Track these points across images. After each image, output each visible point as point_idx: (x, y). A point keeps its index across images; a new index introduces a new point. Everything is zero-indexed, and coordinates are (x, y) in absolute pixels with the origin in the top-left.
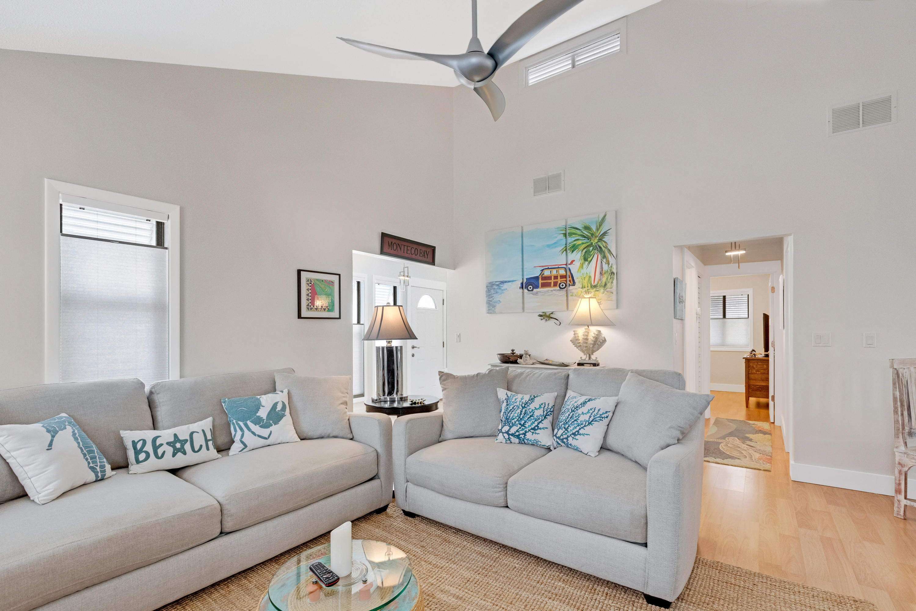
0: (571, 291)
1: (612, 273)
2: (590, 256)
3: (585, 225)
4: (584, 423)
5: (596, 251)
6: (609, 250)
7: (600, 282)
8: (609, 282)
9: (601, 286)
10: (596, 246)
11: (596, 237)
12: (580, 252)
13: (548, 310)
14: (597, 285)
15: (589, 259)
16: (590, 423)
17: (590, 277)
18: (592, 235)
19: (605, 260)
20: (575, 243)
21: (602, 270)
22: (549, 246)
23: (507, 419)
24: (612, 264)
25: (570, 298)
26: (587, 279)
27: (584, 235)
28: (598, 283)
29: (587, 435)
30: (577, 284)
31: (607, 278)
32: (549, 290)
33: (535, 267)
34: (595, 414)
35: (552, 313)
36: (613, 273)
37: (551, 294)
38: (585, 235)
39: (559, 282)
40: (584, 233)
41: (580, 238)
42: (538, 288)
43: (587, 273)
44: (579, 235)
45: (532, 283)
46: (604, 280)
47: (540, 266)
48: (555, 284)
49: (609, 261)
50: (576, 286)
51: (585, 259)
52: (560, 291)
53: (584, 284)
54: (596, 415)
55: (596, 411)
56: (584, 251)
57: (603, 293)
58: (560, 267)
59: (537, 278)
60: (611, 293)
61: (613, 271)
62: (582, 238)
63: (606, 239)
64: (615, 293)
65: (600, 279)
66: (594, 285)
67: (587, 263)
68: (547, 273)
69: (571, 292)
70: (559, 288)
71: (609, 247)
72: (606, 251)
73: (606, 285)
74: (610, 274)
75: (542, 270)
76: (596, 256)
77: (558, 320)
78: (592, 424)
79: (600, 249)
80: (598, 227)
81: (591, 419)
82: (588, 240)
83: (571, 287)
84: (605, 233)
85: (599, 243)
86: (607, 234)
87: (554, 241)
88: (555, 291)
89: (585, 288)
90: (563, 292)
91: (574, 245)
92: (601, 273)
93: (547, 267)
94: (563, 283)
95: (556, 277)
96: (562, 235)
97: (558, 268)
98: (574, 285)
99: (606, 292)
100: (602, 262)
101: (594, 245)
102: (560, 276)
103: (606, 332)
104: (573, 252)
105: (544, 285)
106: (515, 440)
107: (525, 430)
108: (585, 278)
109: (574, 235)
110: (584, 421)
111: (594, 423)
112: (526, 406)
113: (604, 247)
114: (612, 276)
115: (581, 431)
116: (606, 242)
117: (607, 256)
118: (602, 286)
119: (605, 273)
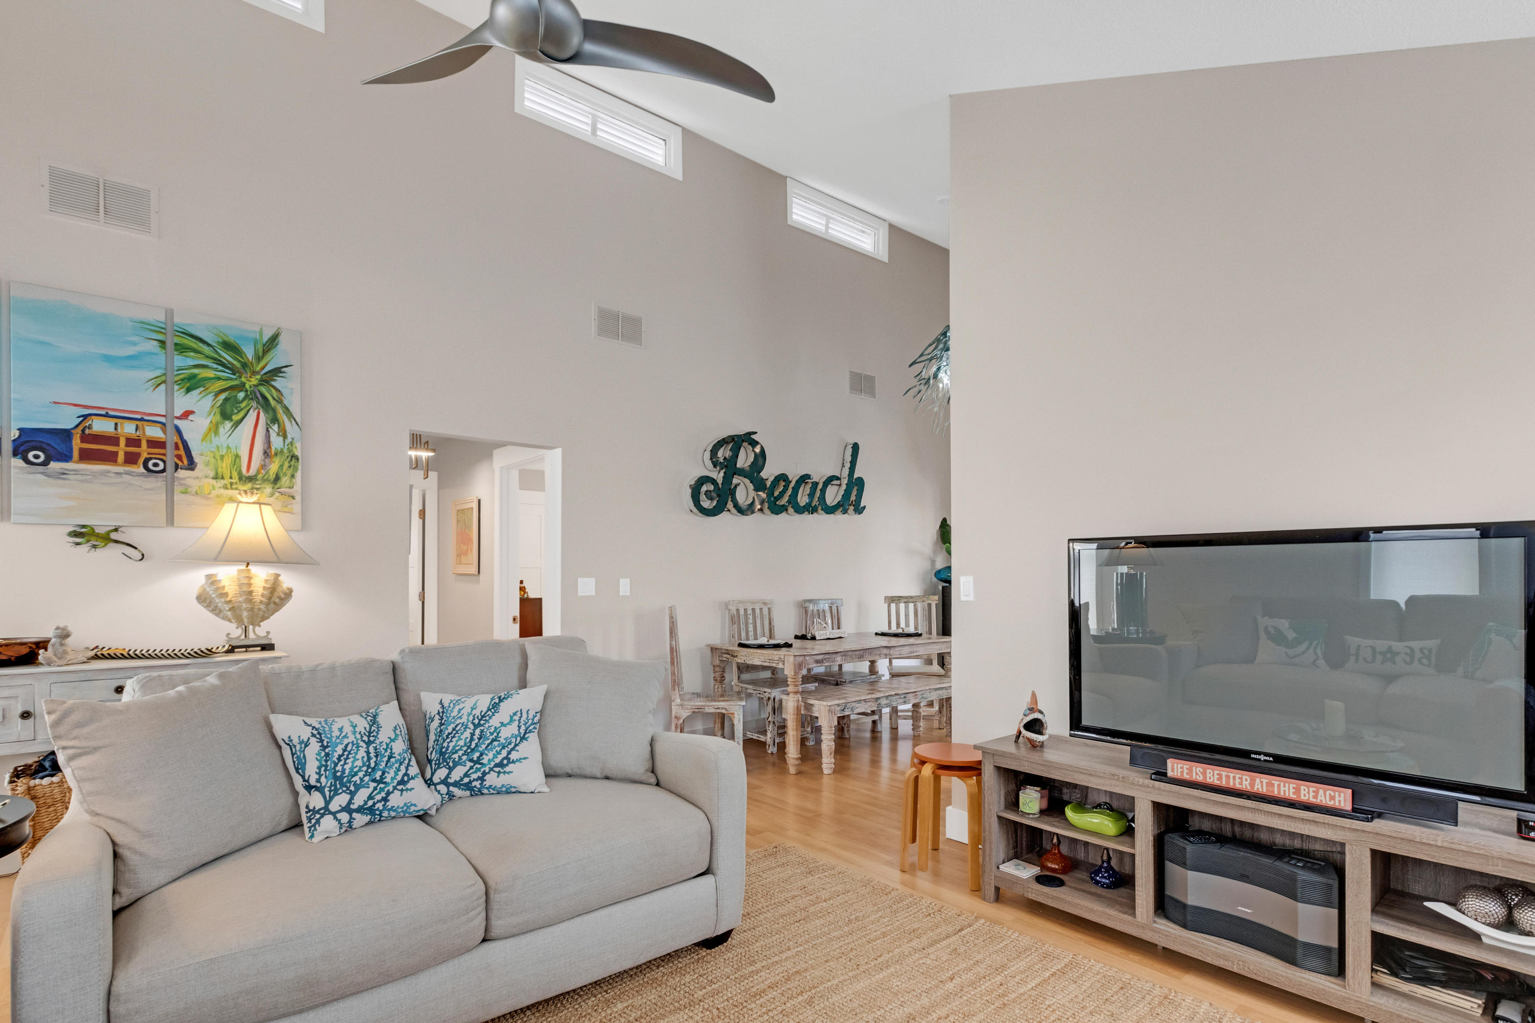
0: (183, 482)
1: (292, 457)
2: (239, 411)
3: (226, 339)
4: (514, 740)
5: (254, 404)
6: (287, 410)
7: (263, 471)
8: (285, 474)
9: (265, 480)
10: (255, 393)
11: (254, 373)
12: (210, 397)
13: (101, 522)
14: (256, 476)
15: (236, 418)
16: (523, 738)
17: (237, 456)
18: (245, 365)
19: (276, 427)
20: (196, 371)
21: (269, 447)
22: (108, 359)
23: (336, 778)
24: (293, 439)
25: (178, 497)
26: (228, 460)
27: (221, 361)
28: (258, 472)
29: (525, 758)
30: (200, 466)
31: (281, 466)
32: (109, 472)
33: (55, 403)
34: (524, 721)
35: (116, 530)
36: (294, 457)
37: (113, 481)
38: (224, 361)
39: (145, 455)
40: (220, 356)
41: (211, 364)
42: (66, 461)
43: (228, 447)
44: (207, 357)
45: (45, 446)
46: (274, 468)
47: (76, 405)
48: (131, 459)
49: (285, 431)
50: (197, 472)
51: (225, 416)
52: (146, 476)
53: (220, 470)
54: (527, 721)
55: (525, 716)
56: (223, 396)
57: (272, 495)
58: (146, 418)
59: (66, 435)
60: (291, 499)
61: (296, 453)
62: (215, 366)
63: (278, 383)
64: (298, 498)
65: (265, 465)
66: (247, 475)
67: (228, 425)
68: (101, 426)
69: (181, 484)
70: (142, 470)
71: (286, 402)
72: (280, 410)
73: (277, 479)
74: (289, 459)
75: (85, 417)
76: (252, 415)
77: (136, 548)
78: (526, 739)
79: (265, 403)
80: (261, 354)
81: (522, 731)
82: (234, 374)
83: (182, 473)
84: (277, 371)
85: (263, 389)
86: (281, 375)
87: (131, 351)
88: (128, 476)
89: (223, 478)
90: (156, 483)
91: (194, 376)
92: (265, 453)
93: (103, 412)
94: (155, 458)
95: (133, 442)
96: (156, 343)
97: (142, 420)
98: (193, 469)
99: (277, 494)
100: (270, 429)
101: (249, 389)
102: (148, 441)
103: (288, 580)
104: (188, 390)
105: (87, 456)
106: (360, 819)
107: (386, 789)
108: (222, 457)
109: (192, 354)
110: (512, 737)
111: (528, 737)
112: (372, 739)
113: (274, 399)
114: (292, 463)
115: (513, 756)
116: (279, 391)
117: (281, 420)
118: (267, 480)
119: (276, 454)
